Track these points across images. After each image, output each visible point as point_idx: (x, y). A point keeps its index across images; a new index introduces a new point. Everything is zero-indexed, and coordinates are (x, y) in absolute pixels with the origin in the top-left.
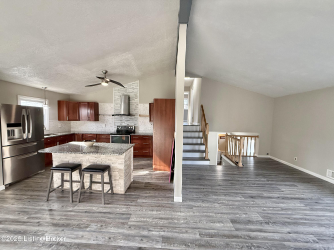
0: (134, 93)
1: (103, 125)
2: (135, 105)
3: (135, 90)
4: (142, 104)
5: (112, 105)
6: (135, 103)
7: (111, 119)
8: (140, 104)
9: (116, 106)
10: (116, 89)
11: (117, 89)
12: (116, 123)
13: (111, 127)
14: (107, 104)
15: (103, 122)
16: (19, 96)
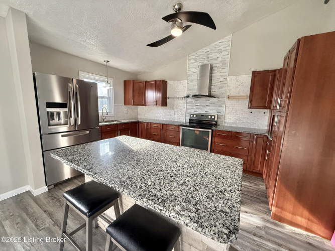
0: (220, 59)
1: (172, 112)
2: (222, 79)
3: (224, 53)
4: (234, 77)
5: (185, 83)
6: (222, 76)
7: (182, 104)
8: (229, 78)
9: (190, 84)
10: (191, 57)
11: (194, 57)
12: (189, 109)
13: (182, 114)
14: (179, 82)
15: (172, 108)
16: (80, 72)
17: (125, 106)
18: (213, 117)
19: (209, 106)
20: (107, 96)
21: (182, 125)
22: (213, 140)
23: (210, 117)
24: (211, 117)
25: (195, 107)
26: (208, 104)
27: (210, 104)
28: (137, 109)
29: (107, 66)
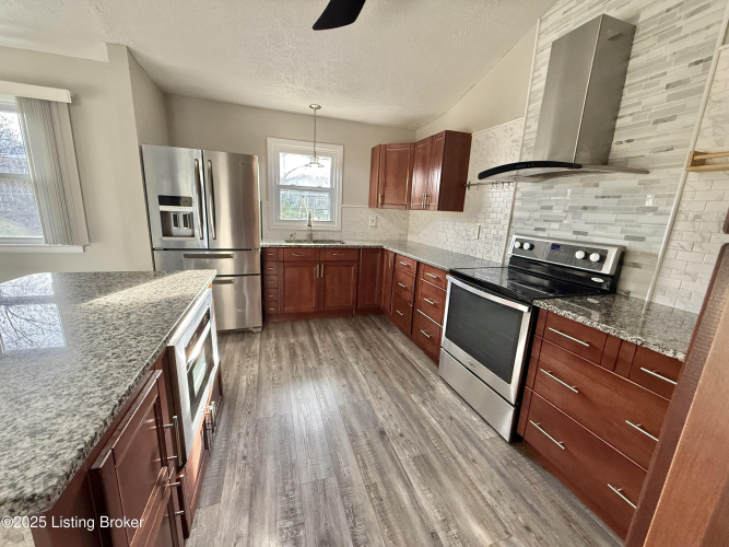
5: (518, 127)
7: (501, 204)
9: (535, 125)
11: (559, 14)
13: (497, 238)
15: (474, 217)
16: (269, 140)
17: (371, 211)
18: (594, 257)
19: (594, 208)
20: (328, 186)
21: (453, 273)
22: (535, 353)
23: (579, 255)
24: (587, 256)
25: (537, 215)
26: (591, 202)
27: (600, 203)
28: (406, 219)
29: (315, 117)
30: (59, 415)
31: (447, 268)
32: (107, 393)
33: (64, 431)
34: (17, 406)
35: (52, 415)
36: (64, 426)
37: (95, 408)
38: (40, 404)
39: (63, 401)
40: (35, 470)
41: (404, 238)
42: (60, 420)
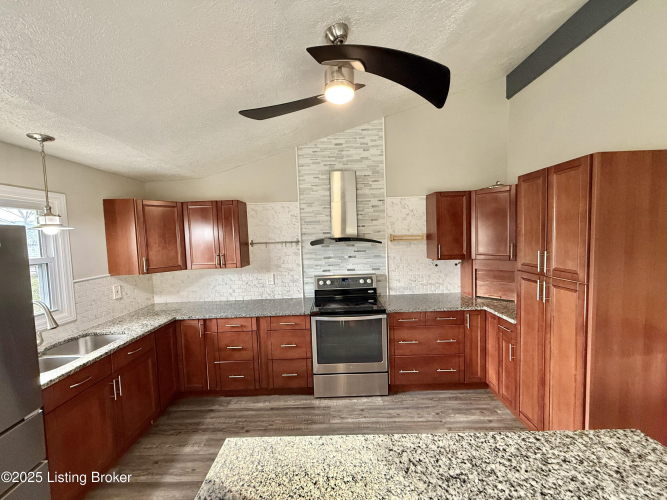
0: (367, 162)
1: (267, 278)
2: (374, 202)
3: (373, 151)
4: (397, 200)
5: (295, 207)
6: (374, 196)
7: (291, 257)
8: (388, 200)
9: (308, 209)
10: (304, 152)
11: (310, 151)
12: (310, 267)
13: (293, 281)
14: (277, 206)
15: (265, 268)
17: (113, 279)
18: (368, 281)
19: (355, 257)
23: (362, 281)
24: (365, 281)
25: (322, 262)
26: (353, 254)
27: (357, 254)
29: (43, 154)
30: (609, 448)
31: (308, 312)
32: (577, 437)
33: (614, 440)
34: (624, 474)
35: (611, 451)
36: (611, 442)
37: (591, 436)
38: (612, 463)
39: (600, 454)
40: (636, 438)
41: (150, 303)
42: (611, 446)
